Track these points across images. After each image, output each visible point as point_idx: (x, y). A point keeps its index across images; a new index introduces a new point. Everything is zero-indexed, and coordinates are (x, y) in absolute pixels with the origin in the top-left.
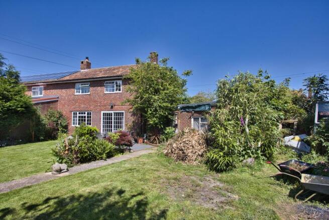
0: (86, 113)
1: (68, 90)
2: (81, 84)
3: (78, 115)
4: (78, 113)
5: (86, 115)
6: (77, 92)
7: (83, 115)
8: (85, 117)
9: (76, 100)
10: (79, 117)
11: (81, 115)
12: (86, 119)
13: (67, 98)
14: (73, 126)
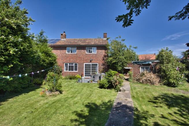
0: (74, 64)
1: (62, 51)
2: (70, 48)
3: (68, 65)
4: (68, 64)
5: (74, 65)
6: (68, 52)
7: (72, 65)
8: (73, 66)
9: (67, 57)
10: (69, 66)
11: (70, 65)
12: (74, 67)
13: (61, 55)
14: (65, 71)
